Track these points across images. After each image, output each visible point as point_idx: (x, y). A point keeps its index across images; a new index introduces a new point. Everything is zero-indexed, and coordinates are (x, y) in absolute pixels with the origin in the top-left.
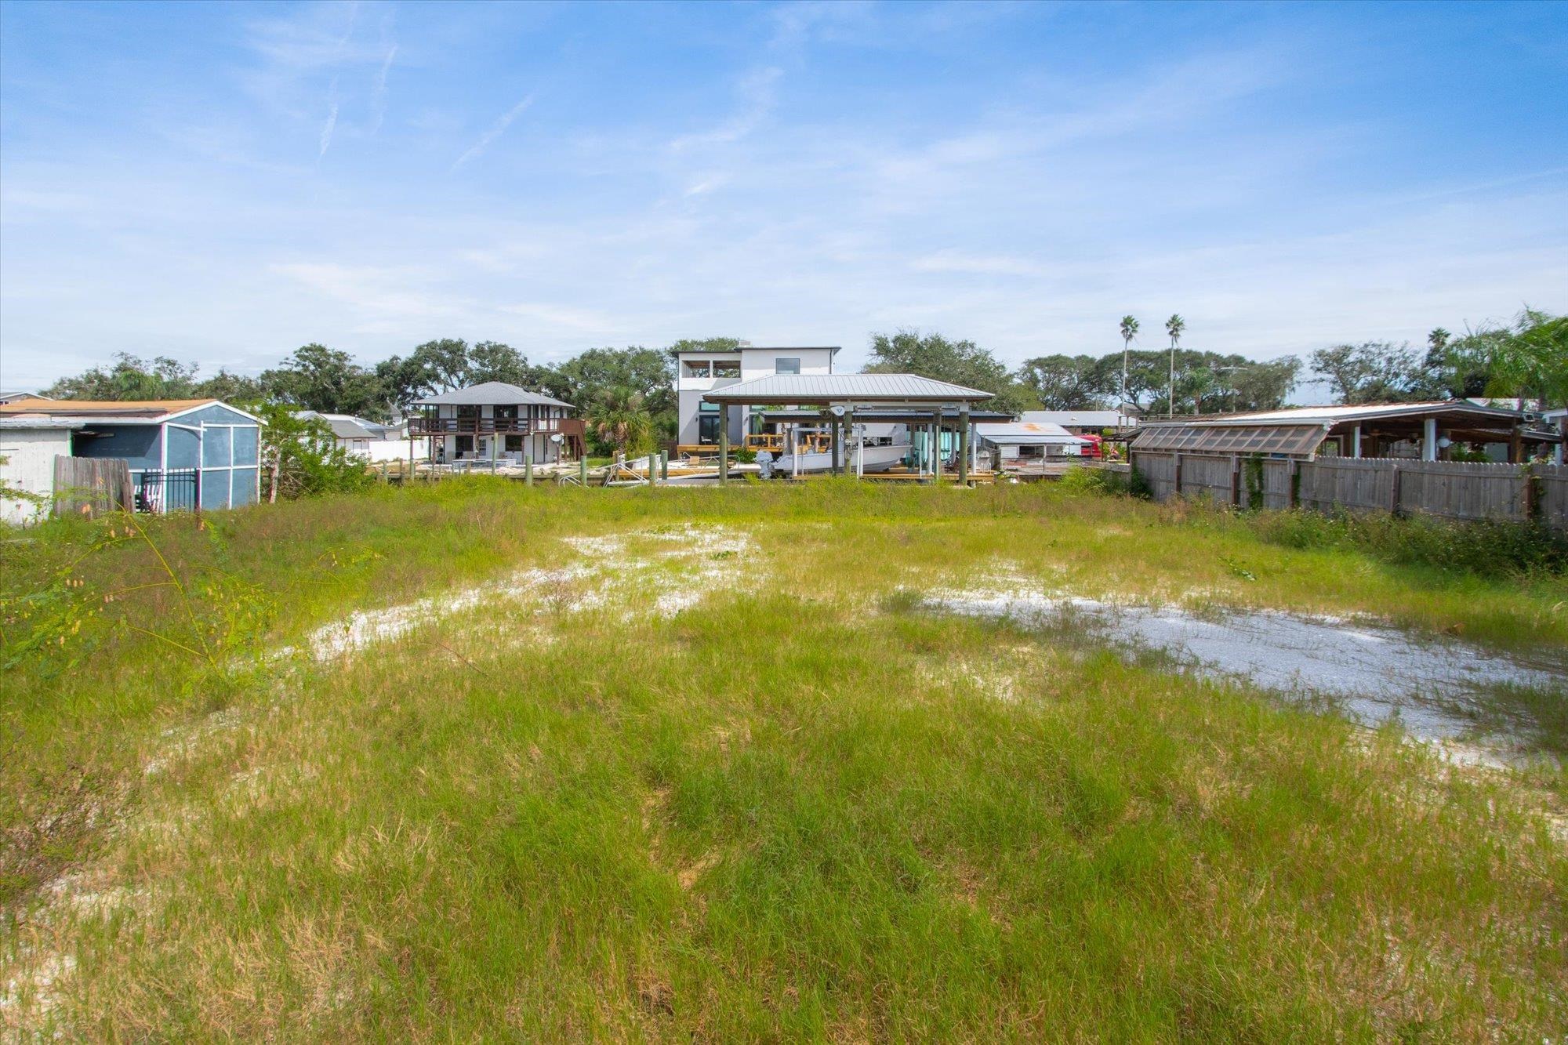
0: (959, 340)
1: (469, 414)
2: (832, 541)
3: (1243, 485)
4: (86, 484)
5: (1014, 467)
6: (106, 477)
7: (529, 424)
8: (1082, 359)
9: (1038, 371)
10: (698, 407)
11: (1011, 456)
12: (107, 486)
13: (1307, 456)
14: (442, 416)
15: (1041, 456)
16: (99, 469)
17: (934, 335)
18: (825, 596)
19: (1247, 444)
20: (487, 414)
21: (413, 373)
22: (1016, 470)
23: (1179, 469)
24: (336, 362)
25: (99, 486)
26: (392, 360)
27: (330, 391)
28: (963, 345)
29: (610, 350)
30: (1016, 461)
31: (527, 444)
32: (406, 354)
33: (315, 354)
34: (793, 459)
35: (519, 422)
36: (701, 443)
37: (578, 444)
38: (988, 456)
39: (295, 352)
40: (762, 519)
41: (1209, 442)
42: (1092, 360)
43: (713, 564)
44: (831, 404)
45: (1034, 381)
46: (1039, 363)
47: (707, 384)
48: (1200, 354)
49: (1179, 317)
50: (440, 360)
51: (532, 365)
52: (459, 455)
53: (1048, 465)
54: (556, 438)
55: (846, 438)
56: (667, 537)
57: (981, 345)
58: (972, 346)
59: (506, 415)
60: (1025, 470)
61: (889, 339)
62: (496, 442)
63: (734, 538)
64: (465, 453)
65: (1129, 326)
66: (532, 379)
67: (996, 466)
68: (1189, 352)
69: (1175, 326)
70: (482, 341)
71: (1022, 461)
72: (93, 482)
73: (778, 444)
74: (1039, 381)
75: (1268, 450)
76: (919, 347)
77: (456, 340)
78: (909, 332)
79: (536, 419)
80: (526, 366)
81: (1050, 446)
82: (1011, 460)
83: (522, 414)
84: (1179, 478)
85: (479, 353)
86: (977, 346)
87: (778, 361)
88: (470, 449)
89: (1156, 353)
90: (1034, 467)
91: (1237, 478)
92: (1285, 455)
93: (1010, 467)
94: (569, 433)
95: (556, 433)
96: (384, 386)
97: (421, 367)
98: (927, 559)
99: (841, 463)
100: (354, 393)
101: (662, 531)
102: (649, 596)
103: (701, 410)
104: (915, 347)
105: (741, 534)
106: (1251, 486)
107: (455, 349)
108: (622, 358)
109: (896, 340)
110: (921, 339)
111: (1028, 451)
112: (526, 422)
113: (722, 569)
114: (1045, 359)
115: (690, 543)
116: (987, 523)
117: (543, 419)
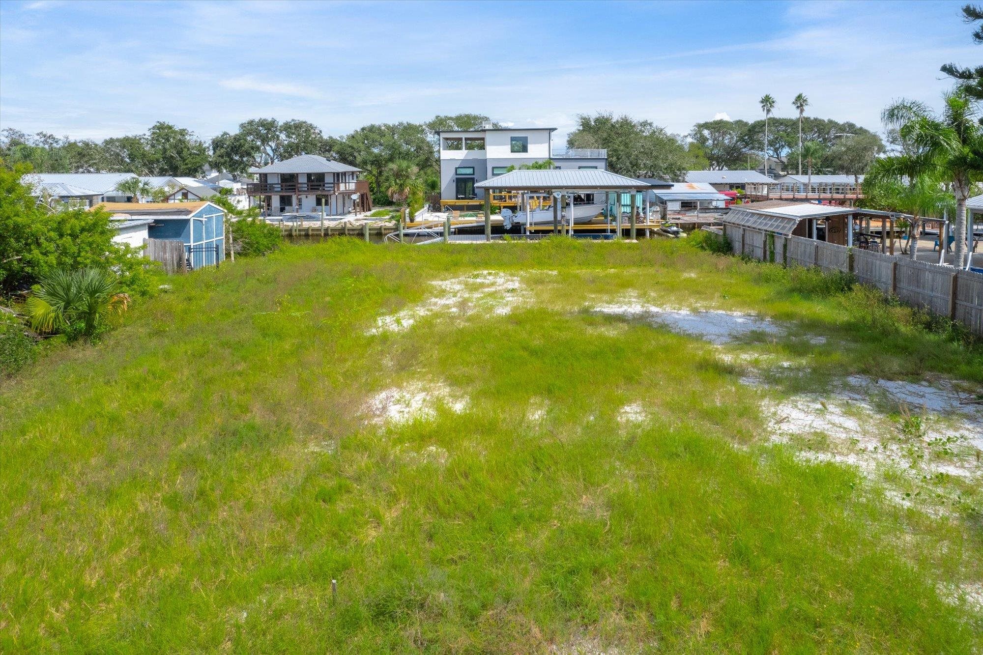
0: (642, 120)
1: (289, 180)
2: (558, 283)
3: (768, 247)
4: (161, 254)
5: (678, 216)
6: (172, 250)
7: (334, 187)
8: (740, 123)
9: (706, 133)
10: (454, 171)
11: (675, 209)
12: (173, 255)
13: (788, 235)
14: (269, 181)
15: (695, 207)
16: (168, 245)
17: (623, 117)
18: (558, 307)
19: (770, 226)
20: (303, 180)
21: (241, 146)
22: (679, 219)
23: (743, 236)
24: (179, 137)
25: (168, 256)
26: (222, 136)
27: (175, 158)
28: (644, 124)
29: (385, 125)
30: (679, 213)
31: (333, 200)
32: (234, 131)
33: (163, 132)
34: (526, 215)
35: (326, 185)
36: (457, 198)
37: (367, 199)
38: (658, 209)
39: (150, 130)
40: (521, 269)
41: (755, 222)
42: (746, 124)
43: (509, 295)
44: (553, 190)
45: (703, 140)
46: (706, 126)
47: (461, 154)
48: (824, 121)
49: (803, 95)
50: (259, 136)
51: (325, 137)
52: (282, 210)
53: (701, 215)
54: (355, 197)
55: (562, 211)
56: (479, 280)
57: (657, 124)
58: (651, 124)
59: (316, 181)
60: (686, 218)
61: (591, 119)
62: (309, 200)
63: (512, 281)
64: (287, 208)
65: (767, 102)
66: (326, 147)
67: (664, 217)
68: (816, 119)
69: (800, 102)
70: (289, 120)
71: (683, 212)
72: (165, 253)
73: (513, 200)
74: (708, 139)
75: (776, 230)
76: (613, 126)
77: (270, 120)
78: (606, 114)
79: (338, 184)
80: (321, 137)
81: (702, 202)
82: (675, 212)
83: (329, 179)
84: (743, 241)
85: (288, 128)
86: (654, 125)
87: (513, 139)
88: (290, 204)
89: (792, 120)
90: (690, 217)
91: (765, 242)
92: (781, 234)
93: (675, 217)
94: (362, 192)
95: (354, 193)
96: (219, 156)
97: (246, 140)
98: (600, 291)
99: (559, 218)
100: (194, 160)
101: (476, 276)
102: (491, 309)
103: (456, 174)
104: (609, 125)
105: (515, 278)
106: (770, 248)
107: (269, 126)
108: (392, 130)
109: (597, 120)
110: (614, 120)
111: (687, 205)
112: (332, 185)
113: (513, 297)
114: (711, 124)
115: (493, 284)
116: (634, 270)
117: (342, 182)
